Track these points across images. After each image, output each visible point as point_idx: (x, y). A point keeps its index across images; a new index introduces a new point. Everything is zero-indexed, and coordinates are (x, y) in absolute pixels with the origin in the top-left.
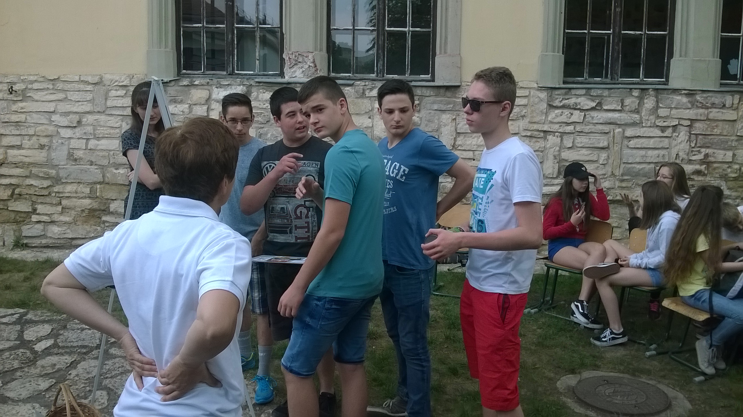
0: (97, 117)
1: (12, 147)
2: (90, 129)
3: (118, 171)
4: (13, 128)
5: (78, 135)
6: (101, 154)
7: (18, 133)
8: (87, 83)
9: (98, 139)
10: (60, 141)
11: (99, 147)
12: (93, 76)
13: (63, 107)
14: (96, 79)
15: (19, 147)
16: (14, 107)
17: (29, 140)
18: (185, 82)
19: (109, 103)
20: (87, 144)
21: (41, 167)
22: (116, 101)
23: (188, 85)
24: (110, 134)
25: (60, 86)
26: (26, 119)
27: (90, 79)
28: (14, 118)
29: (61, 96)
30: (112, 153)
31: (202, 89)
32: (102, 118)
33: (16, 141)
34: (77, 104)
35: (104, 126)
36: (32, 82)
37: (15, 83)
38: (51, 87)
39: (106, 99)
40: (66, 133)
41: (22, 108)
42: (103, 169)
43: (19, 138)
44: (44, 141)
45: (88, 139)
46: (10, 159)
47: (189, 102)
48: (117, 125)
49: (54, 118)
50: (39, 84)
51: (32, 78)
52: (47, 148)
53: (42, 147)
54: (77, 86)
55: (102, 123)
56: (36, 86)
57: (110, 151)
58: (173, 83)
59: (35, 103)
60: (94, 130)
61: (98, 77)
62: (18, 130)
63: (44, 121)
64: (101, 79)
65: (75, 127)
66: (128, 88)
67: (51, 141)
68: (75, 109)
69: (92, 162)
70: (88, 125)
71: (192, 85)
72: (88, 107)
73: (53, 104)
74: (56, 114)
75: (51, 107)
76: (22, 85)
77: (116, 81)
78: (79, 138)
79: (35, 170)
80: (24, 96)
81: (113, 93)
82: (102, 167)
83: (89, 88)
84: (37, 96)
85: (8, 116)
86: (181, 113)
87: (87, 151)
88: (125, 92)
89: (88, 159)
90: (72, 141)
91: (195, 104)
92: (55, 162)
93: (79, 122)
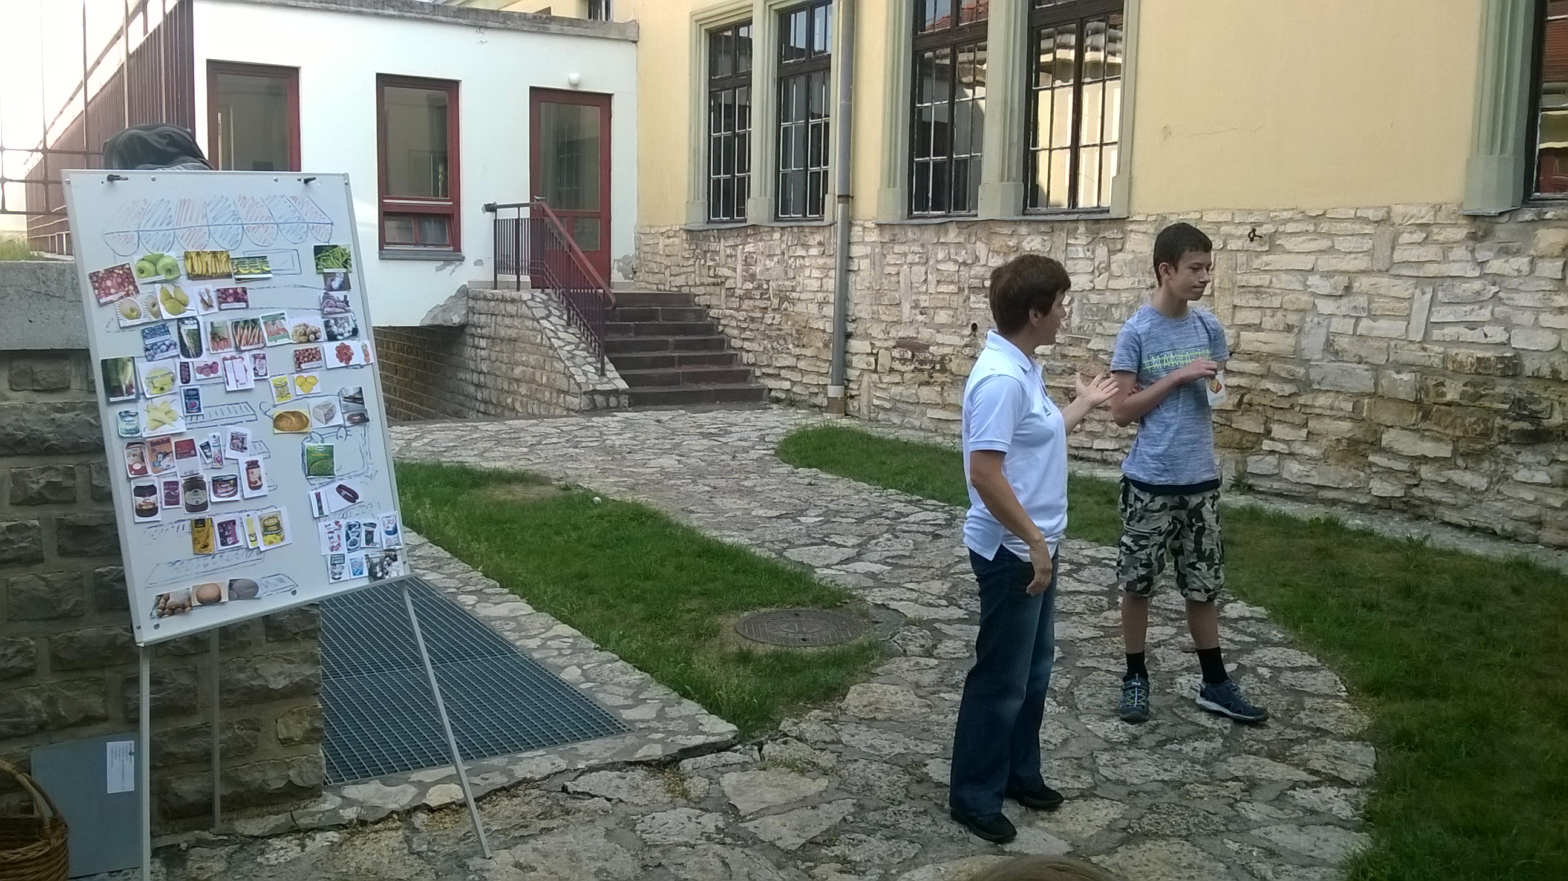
0: (1373, 280)
1: (1248, 327)
2: (1362, 301)
3: (1401, 376)
4: (1252, 295)
5: (1344, 310)
6: (1376, 344)
7: (1257, 304)
8: (1366, 221)
9: (1374, 317)
10: (1316, 320)
11: (1375, 333)
12: (1377, 208)
13: (1326, 263)
14: (1381, 214)
15: (1258, 328)
16: (1257, 263)
17: (1272, 316)
18: (1528, 215)
19: (1397, 257)
20: (1356, 325)
21: (1286, 363)
22: (1408, 252)
23: (1532, 221)
24: (1393, 310)
25: (1325, 227)
26: (1271, 282)
27: (1371, 214)
28: (1255, 280)
29: (1325, 243)
30: (1393, 343)
31: (1557, 227)
32: (1384, 281)
33: (1252, 317)
34: (1348, 257)
35: (1385, 296)
36: (1285, 222)
37: (1261, 224)
38: (1311, 228)
39: (1393, 249)
40: (1326, 307)
41: (1267, 265)
42: (1376, 370)
43: (1259, 312)
44: (1293, 319)
45: (1358, 318)
46: (1243, 346)
47: (1532, 252)
48: (1407, 295)
49: (1312, 280)
50: (1295, 225)
51: (1286, 215)
52: (1296, 330)
53: (1289, 328)
54: (1349, 227)
55: (1382, 291)
56: (1290, 228)
57: (1391, 339)
58: (1506, 218)
59: (1286, 256)
60: (1369, 304)
61: (1385, 209)
62: (1257, 299)
63: (1297, 286)
64: (1388, 213)
65: (1341, 296)
66: (1429, 229)
67: (1303, 319)
68: (1343, 266)
69: (1360, 357)
70: (1361, 293)
71: (1541, 220)
72: (1362, 263)
73: (1312, 258)
74: (1315, 274)
75: (1307, 262)
76: (1270, 226)
77: (1412, 217)
78: (1344, 316)
79: (1275, 367)
80: (1272, 243)
81: (1405, 238)
82: (1376, 368)
83: (1369, 229)
84: (1289, 244)
85: (1245, 277)
86: (1516, 274)
87: (1356, 338)
88: (1424, 235)
89: (1355, 351)
90: (1334, 319)
91: (1542, 257)
92: (1307, 355)
93: (1348, 289)
